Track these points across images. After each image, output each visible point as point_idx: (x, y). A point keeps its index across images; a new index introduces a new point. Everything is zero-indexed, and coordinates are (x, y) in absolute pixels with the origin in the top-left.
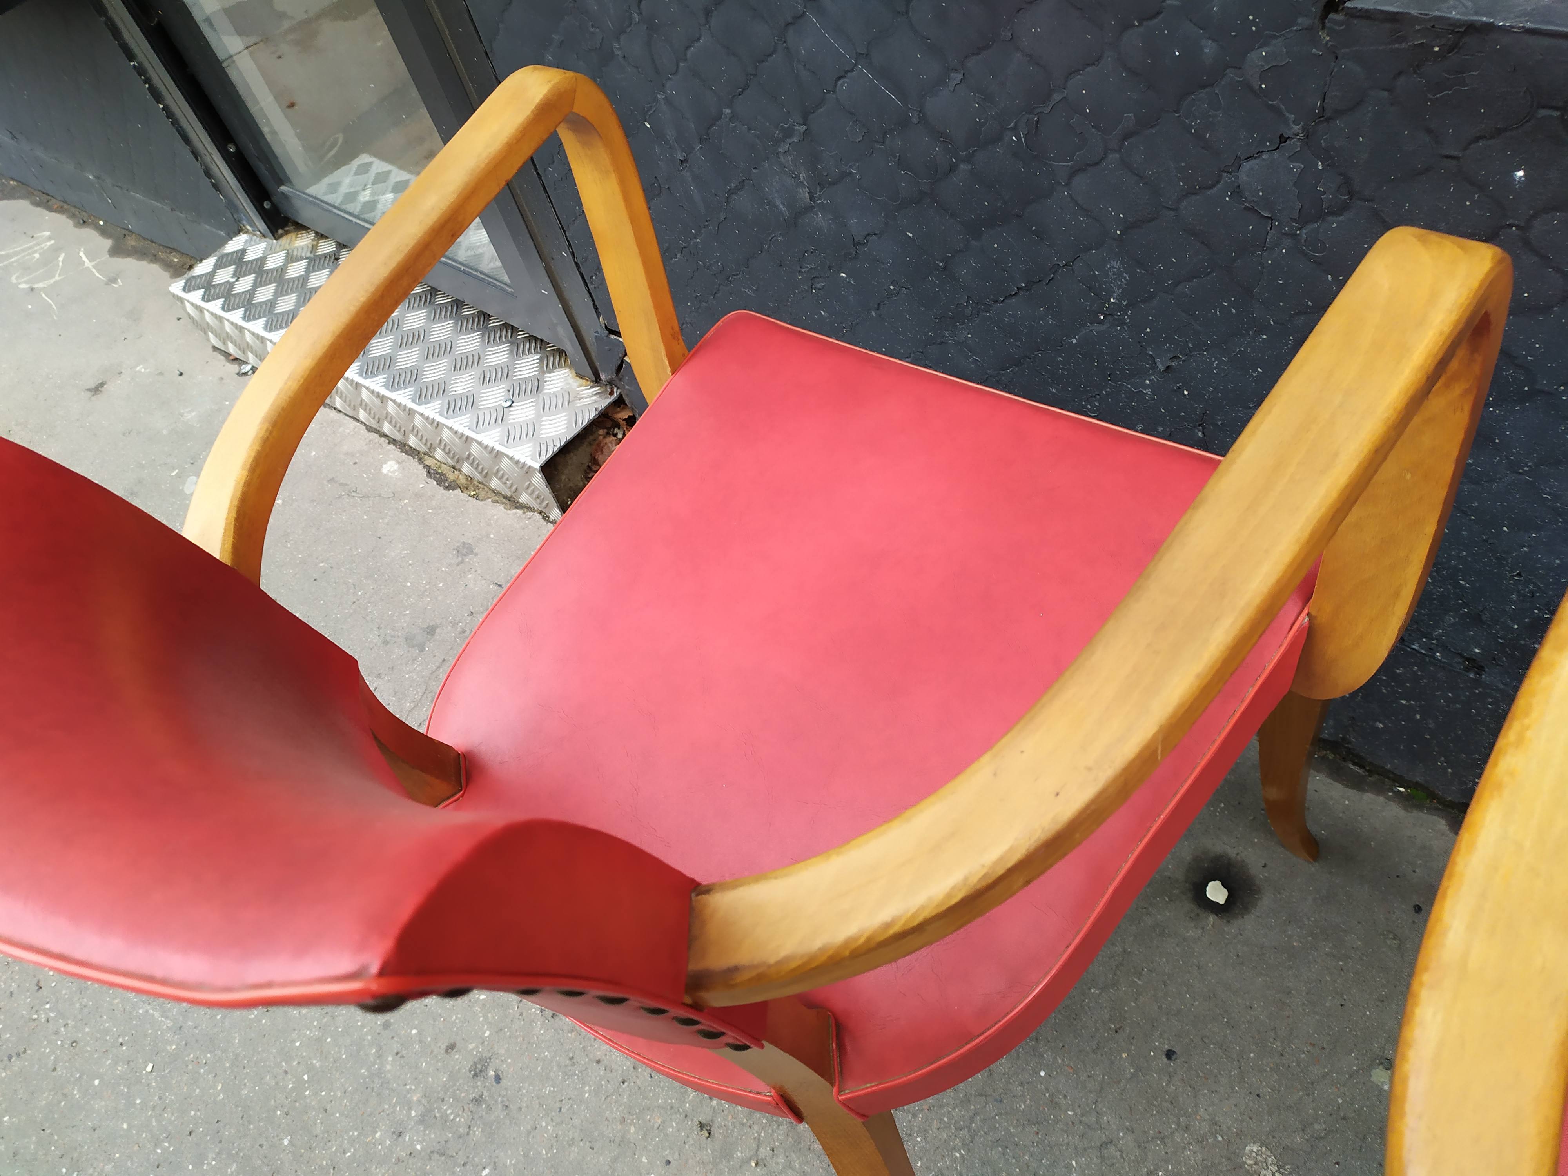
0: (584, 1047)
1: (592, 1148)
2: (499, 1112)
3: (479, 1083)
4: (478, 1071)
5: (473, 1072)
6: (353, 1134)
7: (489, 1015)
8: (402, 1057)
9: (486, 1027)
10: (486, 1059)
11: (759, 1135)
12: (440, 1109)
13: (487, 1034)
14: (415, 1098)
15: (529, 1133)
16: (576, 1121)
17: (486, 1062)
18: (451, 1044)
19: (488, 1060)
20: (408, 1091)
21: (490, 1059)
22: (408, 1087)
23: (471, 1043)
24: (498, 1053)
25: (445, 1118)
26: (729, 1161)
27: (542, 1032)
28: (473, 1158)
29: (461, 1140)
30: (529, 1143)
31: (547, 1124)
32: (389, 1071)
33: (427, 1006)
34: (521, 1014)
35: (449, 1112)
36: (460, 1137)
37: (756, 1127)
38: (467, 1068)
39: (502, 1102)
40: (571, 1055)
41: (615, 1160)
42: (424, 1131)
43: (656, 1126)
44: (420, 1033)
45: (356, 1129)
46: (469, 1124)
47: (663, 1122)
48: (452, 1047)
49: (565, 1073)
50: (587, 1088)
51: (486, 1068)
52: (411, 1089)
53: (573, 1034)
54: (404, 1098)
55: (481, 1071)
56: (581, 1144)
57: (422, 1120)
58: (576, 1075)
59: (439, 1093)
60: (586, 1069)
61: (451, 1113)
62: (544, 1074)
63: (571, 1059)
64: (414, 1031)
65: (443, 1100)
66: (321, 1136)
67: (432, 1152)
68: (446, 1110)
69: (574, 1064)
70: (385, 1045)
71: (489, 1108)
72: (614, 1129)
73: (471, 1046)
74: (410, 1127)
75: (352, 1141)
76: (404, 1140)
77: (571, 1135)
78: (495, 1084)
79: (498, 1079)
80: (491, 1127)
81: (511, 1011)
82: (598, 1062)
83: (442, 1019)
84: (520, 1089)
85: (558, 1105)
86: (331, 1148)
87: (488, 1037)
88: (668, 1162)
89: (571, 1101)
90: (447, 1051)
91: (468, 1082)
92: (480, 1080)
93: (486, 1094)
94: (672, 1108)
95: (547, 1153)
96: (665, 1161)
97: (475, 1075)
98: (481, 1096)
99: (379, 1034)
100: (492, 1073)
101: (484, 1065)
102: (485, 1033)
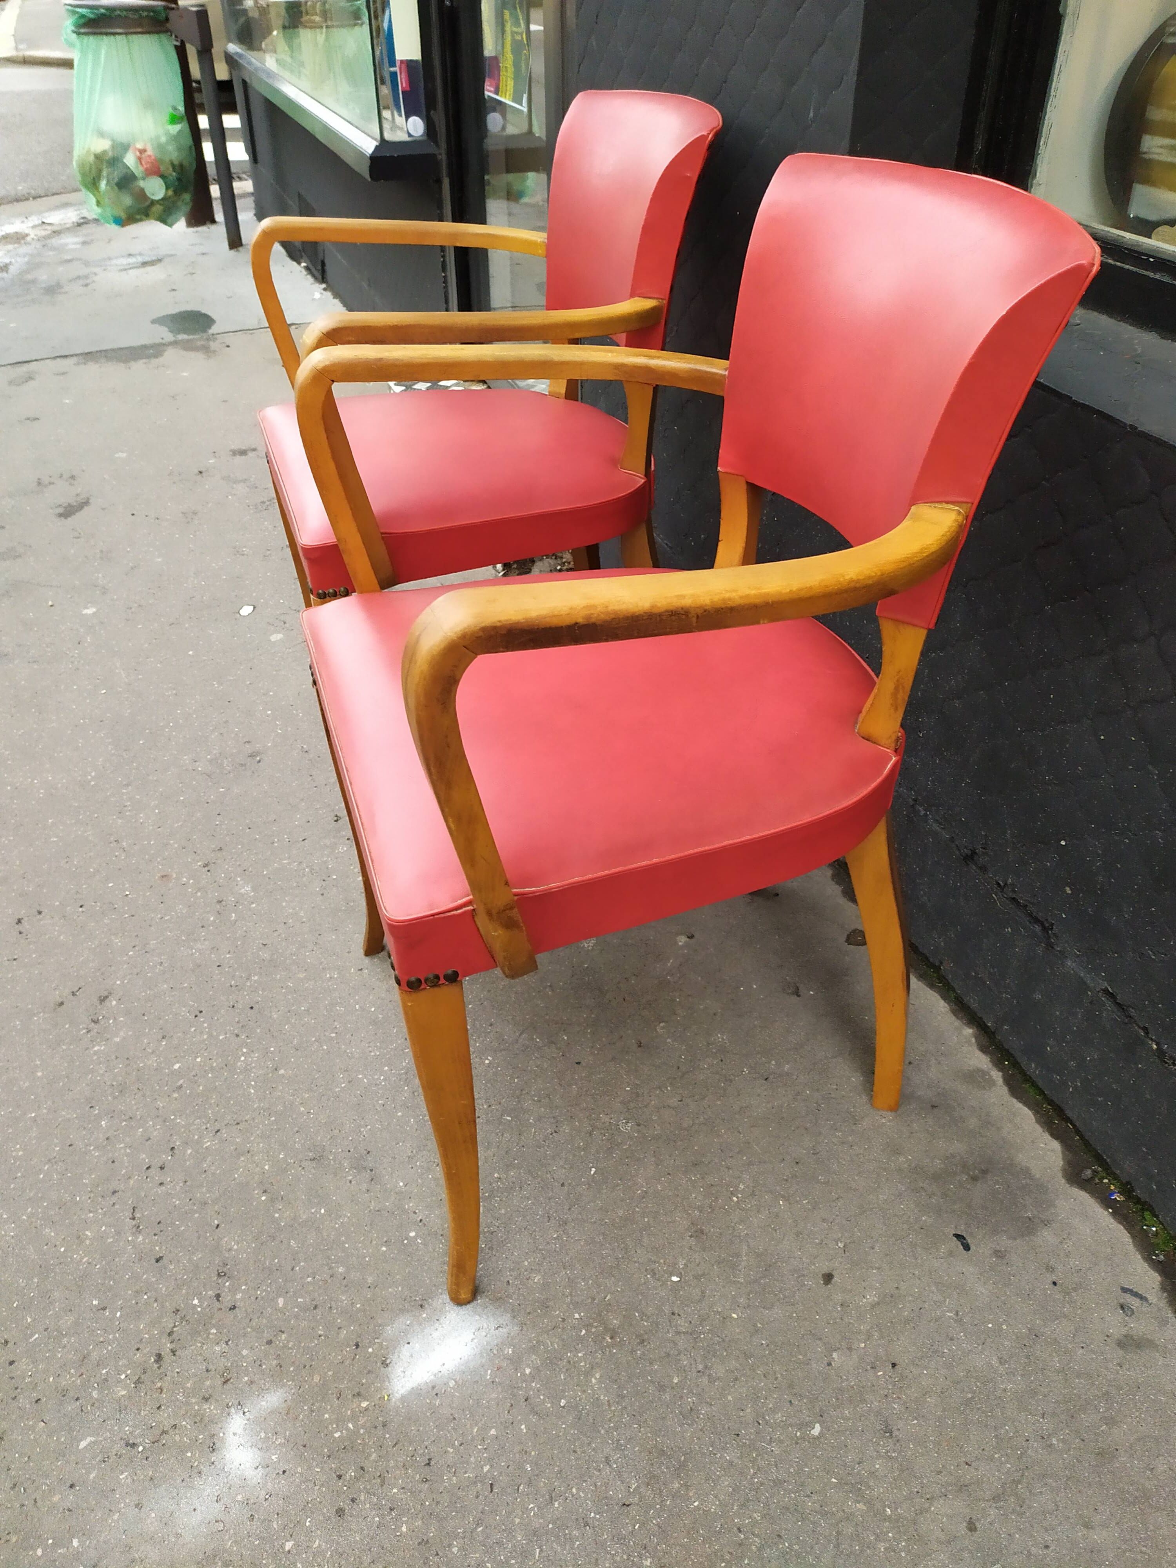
2: (248, 773)
3: (249, 760)
4: (253, 755)
6: (174, 752)
10: (261, 753)
12: (222, 760)
14: (214, 752)
15: (255, 785)
20: (214, 749)
23: (259, 745)
25: (221, 764)
29: (221, 775)
31: (266, 786)
32: (212, 738)
36: (222, 773)
38: (249, 752)
39: (253, 770)
40: (302, 768)
42: (208, 765)
43: (316, 807)
44: (239, 731)
45: (177, 751)
46: (231, 771)
47: (321, 807)
48: (249, 742)
52: (216, 748)
54: (210, 750)
57: (210, 761)
59: (227, 755)
63: (299, 769)
65: (227, 758)
68: (225, 762)
71: (245, 770)
74: (203, 761)
75: (172, 755)
76: (196, 764)
78: (256, 763)
79: (259, 761)
80: (239, 776)
84: (266, 769)
88: (309, 822)
93: (248, 764)
94: (329, 805)
95: (256, 795)
97: (250, 756)
98: (245, 764)
100: (258, 759)
102: (268, 744)
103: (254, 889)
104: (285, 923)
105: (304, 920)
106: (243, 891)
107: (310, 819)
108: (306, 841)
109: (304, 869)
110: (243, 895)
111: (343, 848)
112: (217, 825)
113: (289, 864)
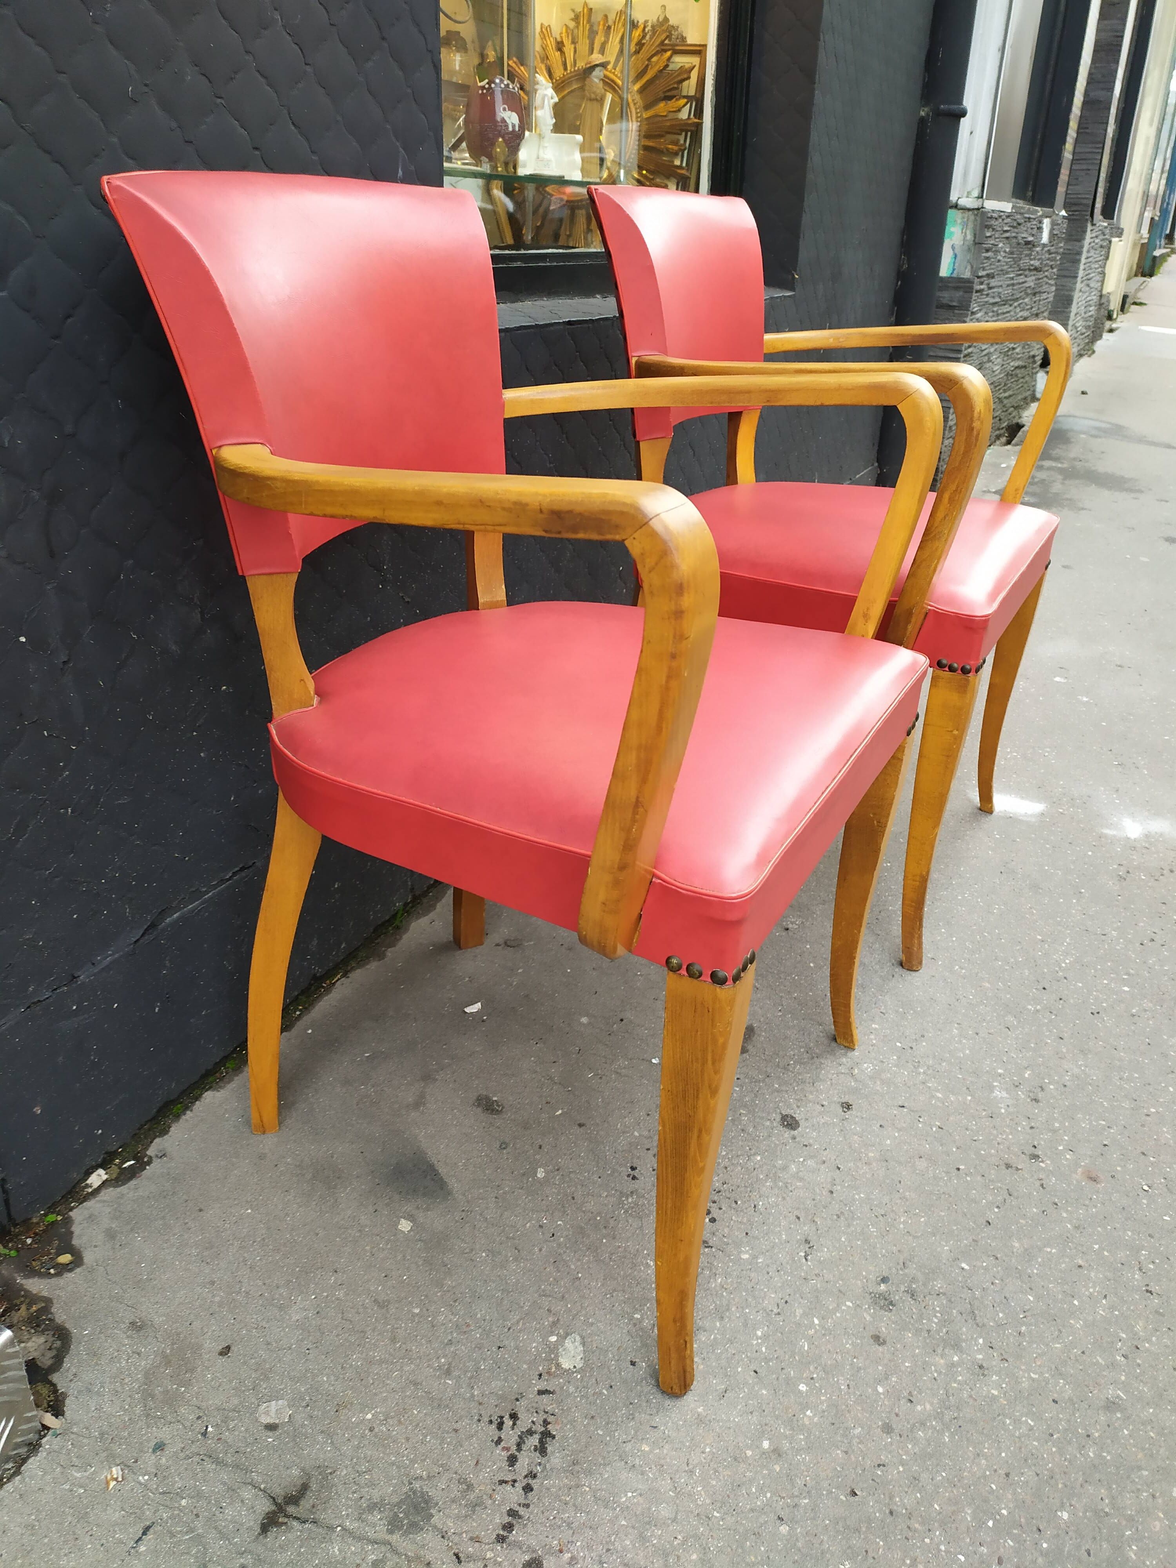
0: (824, 1208)
1: (900, 1182)
2: (912, 1270)
3: (897, 1298)
4: (886, 1303)
5: (891, 1307)
6: (1010, 1424)
7: (831, 1308)
8: (910, 1394)
9: (843, 1308)
10: (872, 1297)
11: (834, 1073)
12: (938, 1332)
13: (849, 1304)
14: (942, 1361)
15: (915, 1237)
16: (886, 1199)
17: (875, 1296)
18: (874, 1341)
19: (873, 1295)
20: (940, 1373)
21: (871, 1293)
22: (936, 1375)
23: (865, 1318)
24: (863, 1287)
25: (943, 1323)
26: (860, 1089)
27: (826, 1250)
28: (960, 1282)
29: (953, 1300)
30: (922, 1235)
31: (900, 1223)
32: (932, 1404)
33: (848, 1385)
34: (817, 1275)
35: (936, 1320)
36: (950, 1301)
37: (830, 1076)
38: (889, 1314)
39: (901, 1269)
40: (835, 1217)
41: (900, 1163)
42: (964, 1341)
43: (861, 1139)
44: (879, 1382)
45: (1004, 1423)
46: (935, 1295)
47: (855, 1134)
48: (877, 1339)
49: (853, 1218)
50: (857, 1197)
51: (880, 1294)
52: (936, 1371)
53: (816, 1220)
54: (948, 1375)
55: (886, 1299)
56: (901, 1191)
57: (956, 1346)
58: (850, 1208)
59: (925, 1338)
60: (841, 1201)
61: (936, 1317)
62: (861, 1238)
63: (838, 1217)
64: (880, 1390)
65: (929, 1331)
66: (1033, 1468)
67: (977, 1325)
68: (936, 1324)
69: (842, 1213)
70: (908, 1423)
71: (914, 1280)
72: (878, 1169)
73: (868, 1318)
74: (969, 1358)
75: (1017, 1422)
76: (983, 1359)
77: (899, 1201)
78: (890, 1282)
79: (884, 1280)
80: (928, 1274)
81: (819, 1286)
82: (832, 1192)
83: (855, 1360)
84: (883, 1256)
85: (881, 1218)
86: (1036, 1448)
87: (852, 1302)
88: (881, 1126)
89: (873, 1208)
90: (884, 1343)
91: (901, 1309)
92: (894, 1298)
93: (903, 1289)
94: (842, 1130)
95: (923, 1217)
96: (881, 1128)
97: (891, 1303)
98: (907, 1292)
99: (900, 1436)
100: (883, 1287)
101: (879, 1297)
102: (849, 1306)
103: (991, 1089)
104: (977, 1034)
105: (956, 1025)
106: (1004, 1094)
107: (876, 1128)
108: (901, 1103)
109: (924, 1073)
110: (1006, 1090)
111: (867, 1069)
112: (998, 1207)
113: (938, 1091)
